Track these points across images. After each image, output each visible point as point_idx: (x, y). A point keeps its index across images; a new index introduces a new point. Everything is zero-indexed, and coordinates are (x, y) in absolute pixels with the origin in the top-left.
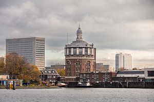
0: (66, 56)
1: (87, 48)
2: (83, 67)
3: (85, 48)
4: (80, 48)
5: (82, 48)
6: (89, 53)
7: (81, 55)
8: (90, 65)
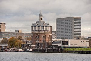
0: (32, 31)
1: (43, 26)
2: (41, 39)
3: (42, 26)
4: (38, 26)
5: (40, 26)
6: (45, 29)
7: (39, 31)
8: (45, 38)
